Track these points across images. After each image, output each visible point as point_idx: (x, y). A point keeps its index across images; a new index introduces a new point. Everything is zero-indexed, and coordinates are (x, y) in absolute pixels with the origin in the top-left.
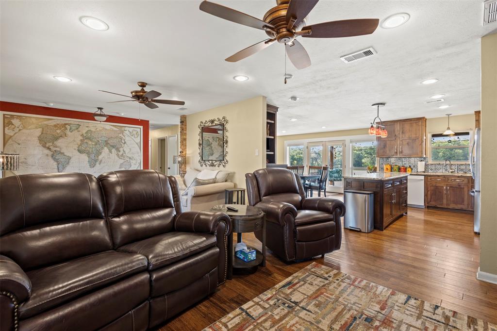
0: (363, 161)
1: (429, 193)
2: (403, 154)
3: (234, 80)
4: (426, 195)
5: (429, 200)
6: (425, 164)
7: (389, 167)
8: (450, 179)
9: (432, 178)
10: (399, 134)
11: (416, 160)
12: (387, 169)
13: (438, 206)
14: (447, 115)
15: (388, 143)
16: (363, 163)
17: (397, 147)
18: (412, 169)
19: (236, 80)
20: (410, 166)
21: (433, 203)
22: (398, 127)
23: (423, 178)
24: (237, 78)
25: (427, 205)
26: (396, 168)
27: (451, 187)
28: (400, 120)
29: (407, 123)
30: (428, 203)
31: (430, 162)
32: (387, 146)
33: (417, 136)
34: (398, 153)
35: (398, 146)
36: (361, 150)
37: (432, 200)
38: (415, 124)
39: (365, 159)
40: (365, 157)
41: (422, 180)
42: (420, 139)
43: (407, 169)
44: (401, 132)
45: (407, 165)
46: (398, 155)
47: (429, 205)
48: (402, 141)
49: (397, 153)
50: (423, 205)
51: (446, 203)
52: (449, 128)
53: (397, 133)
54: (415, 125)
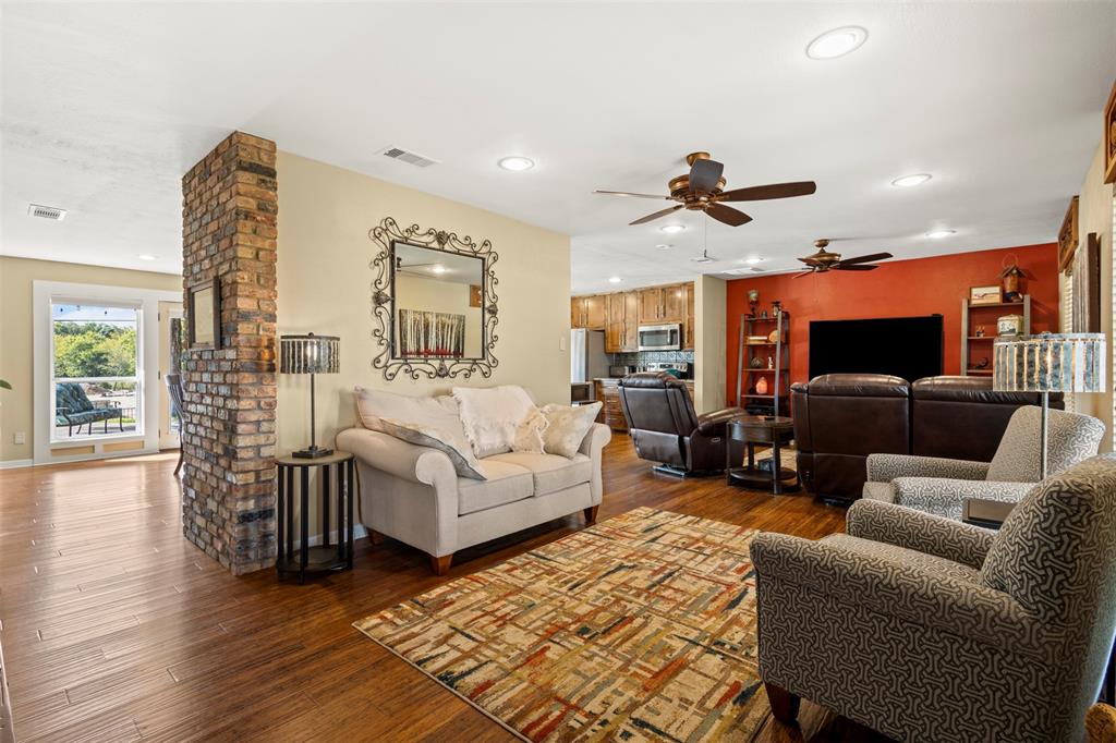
3: (500, 169)
19: (503, 168)
24: (508, 164)
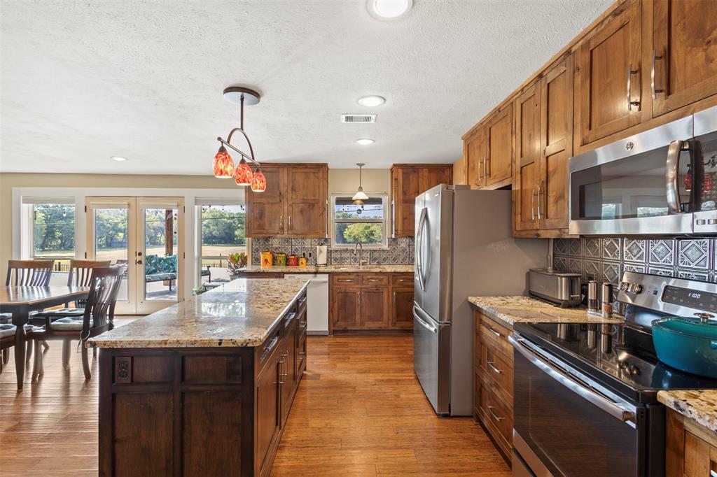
0: (236, 233)
1: (336, 305)
2: (294, 232)
4: (331, 311)
5: (336, 319)
6: (328, 250)
7: (269, 257)
8: (365, 278)
9: (341, 277)
10: (287, 191)
11: (313, 243)
12: (266, 261)
13: (349, 328)
14: (358, 164)
15: (267, 207)
16: (236, 236)
17: (283, 218)
18: (307, 260)
20: (304, 254)
21: (341, 325)
22: (284, 177)
23: (325, 278)
25: (332, 328)
26: (281, 258)
27: (367, 292)
28: (289, 164)
29: (299, 170)
30: (334, 326)
31: (335, 246)
32: (267, 214)
33: (317, 198)
34: (286, 229)
35: (286, 216)
36: (233, 218)
37: (340, 318)
38: (312, 174)
39: (239, 230)
40: (239, 228)
41: (326, 282)
42: (320, 204)
43: (300, 261)
44: (290, 188)
45: (300, 253)
46: (286, 233)
47: (335, 328)
48: (291, 205)
49: (282, 229)
50: (327, 330)
51: (359, 321)
52: (361, 189)
53: (283, 190)
54: (312, 176)
